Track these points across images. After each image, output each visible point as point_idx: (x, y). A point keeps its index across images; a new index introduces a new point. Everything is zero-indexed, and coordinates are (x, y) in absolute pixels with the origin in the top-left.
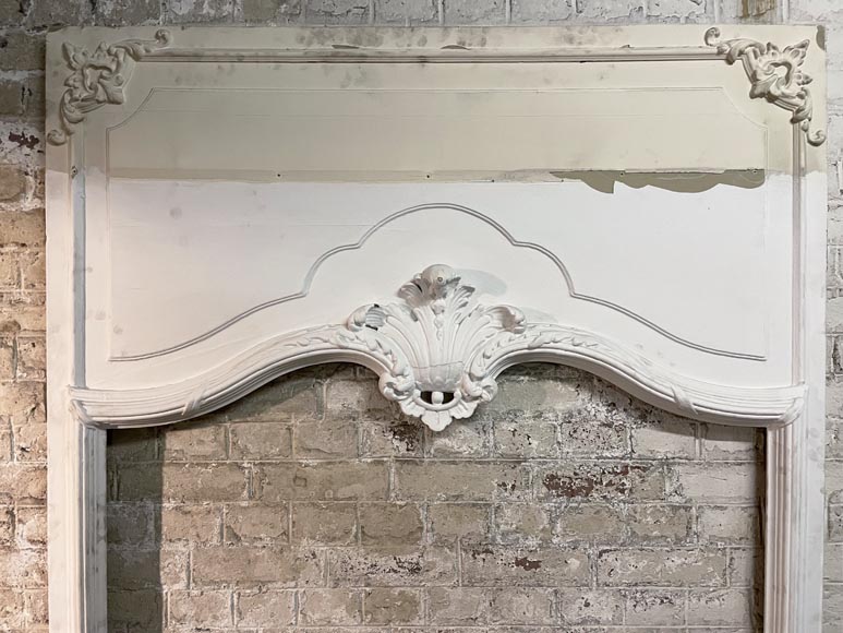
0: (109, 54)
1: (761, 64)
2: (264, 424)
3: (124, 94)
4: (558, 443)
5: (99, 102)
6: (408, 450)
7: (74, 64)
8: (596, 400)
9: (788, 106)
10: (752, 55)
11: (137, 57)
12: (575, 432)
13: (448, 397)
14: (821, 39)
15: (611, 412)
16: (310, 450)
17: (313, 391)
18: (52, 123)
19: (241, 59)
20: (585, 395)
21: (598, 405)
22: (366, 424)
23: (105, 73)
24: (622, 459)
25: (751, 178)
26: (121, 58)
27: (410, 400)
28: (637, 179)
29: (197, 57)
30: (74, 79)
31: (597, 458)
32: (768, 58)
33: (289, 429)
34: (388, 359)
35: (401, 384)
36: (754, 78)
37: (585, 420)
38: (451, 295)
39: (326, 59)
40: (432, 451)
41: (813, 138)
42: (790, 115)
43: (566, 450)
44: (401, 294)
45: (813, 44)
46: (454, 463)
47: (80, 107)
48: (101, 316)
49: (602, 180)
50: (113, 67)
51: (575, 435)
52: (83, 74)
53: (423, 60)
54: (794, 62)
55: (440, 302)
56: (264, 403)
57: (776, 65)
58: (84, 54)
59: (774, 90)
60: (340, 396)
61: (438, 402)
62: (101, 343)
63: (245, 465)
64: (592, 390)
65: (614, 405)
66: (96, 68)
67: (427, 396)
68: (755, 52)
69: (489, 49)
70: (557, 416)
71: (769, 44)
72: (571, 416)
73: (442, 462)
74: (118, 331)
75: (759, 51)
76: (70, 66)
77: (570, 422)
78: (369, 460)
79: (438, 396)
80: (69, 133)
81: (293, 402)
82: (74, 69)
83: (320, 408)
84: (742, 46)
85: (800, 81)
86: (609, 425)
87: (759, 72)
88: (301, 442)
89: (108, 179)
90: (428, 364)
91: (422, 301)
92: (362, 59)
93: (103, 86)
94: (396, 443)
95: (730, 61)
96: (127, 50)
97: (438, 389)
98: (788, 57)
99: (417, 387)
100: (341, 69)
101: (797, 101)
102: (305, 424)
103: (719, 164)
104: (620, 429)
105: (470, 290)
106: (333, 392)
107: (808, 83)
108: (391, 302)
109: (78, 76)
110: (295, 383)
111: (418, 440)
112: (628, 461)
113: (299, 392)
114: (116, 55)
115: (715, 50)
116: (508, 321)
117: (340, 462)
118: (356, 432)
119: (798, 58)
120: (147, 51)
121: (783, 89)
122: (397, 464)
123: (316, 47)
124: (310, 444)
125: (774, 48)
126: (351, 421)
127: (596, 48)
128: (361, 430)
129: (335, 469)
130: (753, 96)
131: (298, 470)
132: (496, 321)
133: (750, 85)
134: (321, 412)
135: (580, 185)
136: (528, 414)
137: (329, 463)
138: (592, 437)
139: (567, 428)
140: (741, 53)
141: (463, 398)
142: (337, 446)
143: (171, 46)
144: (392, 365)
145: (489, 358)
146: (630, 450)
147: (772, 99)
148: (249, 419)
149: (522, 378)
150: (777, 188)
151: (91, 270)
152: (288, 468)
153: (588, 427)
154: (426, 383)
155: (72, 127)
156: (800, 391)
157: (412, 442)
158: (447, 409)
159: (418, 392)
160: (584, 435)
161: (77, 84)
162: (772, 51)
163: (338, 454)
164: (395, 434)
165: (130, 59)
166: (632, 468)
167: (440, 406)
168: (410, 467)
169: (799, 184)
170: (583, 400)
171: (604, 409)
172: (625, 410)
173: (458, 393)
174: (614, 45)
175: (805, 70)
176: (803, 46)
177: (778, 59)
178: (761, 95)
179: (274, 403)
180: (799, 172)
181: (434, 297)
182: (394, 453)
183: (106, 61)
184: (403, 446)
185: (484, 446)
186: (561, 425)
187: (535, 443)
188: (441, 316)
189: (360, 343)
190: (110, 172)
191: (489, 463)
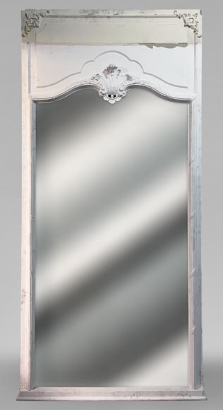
0: (36, 15)
1: (186, 18)
3: (39, 25)
5: (34, 27)
7: (28, 18)
9: (193, 28)
10: (184, 16)
11: (43, 16)
13: (115, 96)
14: (201, 12)
19: (66, 17)
23: (36, 20)
25: (184, 45)
26: (39, 17)
27: (106, 96)
28: (158, 45)
30: (28, 21)
32: (188, 17)
34: (101, 86)
35: (104, 92)
36: (185, 22)
38: (115, 72)
39: (86, 17)
41: (199, 36)
42: (193, 31)
44: (104, 72)
45: (199, 14)
48: (34, 77)
49: (150, 45)
52: (30, 20)
53: (109, 17)
55: (113, 73)
57: (190, 19)
58: (30, 15)
59: (190, 25)
62: (35, 83)
66: (33, 19)
67: (110, 96)
69: (124, 15)
71: (188, 14)
74: (38, 80)
75: (186, 15)
79: (112, 96)
80: (27, 34)
84: (182, 14)
85: (196, 22)
87: (186, 20)
89: (36, 45)
90: (110, 87)
91: (109, 73)
92: (95, 17)
93: (35, 23)
95: (179, 18)
96: (41, 15)
97: (112, 94)
98: (193, 17)
100: (89, 19)
101: (195, 27)
103: (177, 42)
105: (120, 71)
108: (101, 74)
115: (176, 15)
116: (129, 78)
119: (195, 17)
120: (45, 15)
121: (192, 24)
123: (84, 14)
125: (190, 15)
127: (148, 15)
130: (185, 26)
132: (126, 78)
133: (184, 24)
135: (145, 46)
140: (182, 16)
143: (50, 14)
144: (101, 88)
145: (124, 86)
147: (189, 27)
150: (190, 47)
154: (109, 92)
155: (28, 32)
156: (195, 95)
158: (114, 99)
159: (108, 95)
161: (29, 23)
165: (41, 17)
169: (196, 47)
173: (117, 95)
174: (153, 14)
175: (197, 20)
176: (196, 14)
177: (191, 17)
178: (187, 26)
180: (195, 44)
181: (111, 72)
183: (35, 17)
188: (113, 77)
189: (94, 82)
190: (36, 43)
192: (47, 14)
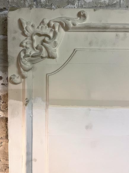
0: (49, 25)
5: (42, 57)
7: (26, 33)
18: (12, 70)
23: (47, 39)
26: (57, 29)
29: (104, 29)
30: (27, 42)
47: (30, 61)
50: (51, 35)
52: (32, 39)
58: (32, 26)
66: (39, 35)
76: (23, 34)
80: (23, 77)
82: (26, 36)
89: (47, 106)
96: (61, 24)
109: (28, 40)
114: (54, 27)
120: (73, 24)
151: (36, 160)
155: (25, 74)
161: (28, 46)
165: (62, 30)
183: (47, 31)
190: (48, 102)
192: (79, 23)
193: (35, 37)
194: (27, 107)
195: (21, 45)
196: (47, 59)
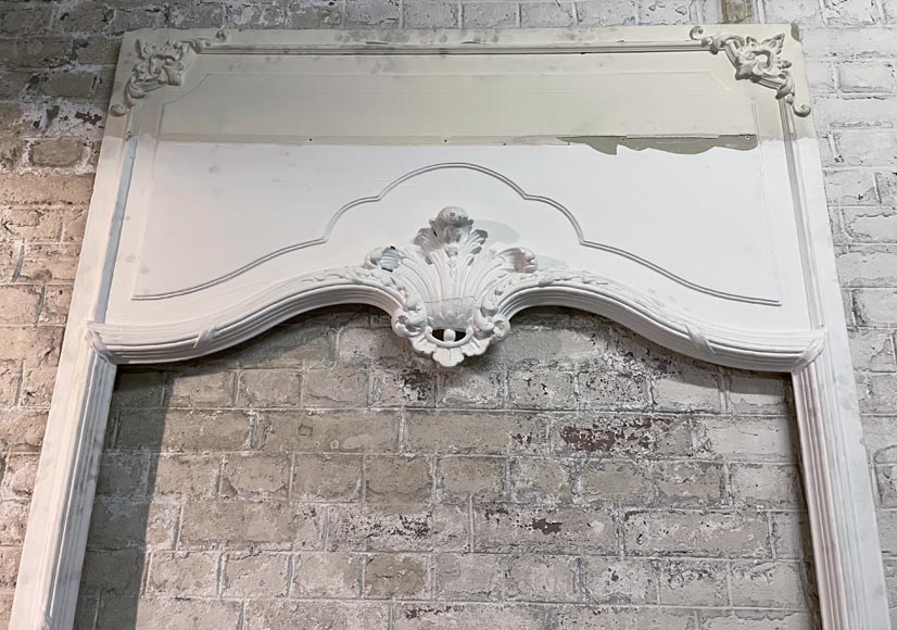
0: (175, 47)
1: (743, 53)
2: (275, 371)
3: (183, 77)
4: (576, 394)
5: (160, 82)
6: (419, 399)
7: (144, 54)
8: (613, 349)
9: (772, 85)
10: (733, 45)
11: (198, 50)
12: (592, 382)
13: (460, 335)
14: (795, 33)
15: (628, 361)
16: (318, 398)
17: (327, 338)
18: (117, 100)
19: (286, 51)
20: (600, 345)
21: (614, 354)
22: (377, 372)
23: (169, 60)
24: (643, 411)
25: (746, 142)
26: (185, 50)
27: (422, 336)
28: (637, 143)
29: (249, 50)
30: (142, 66)
31: (616, 410)
32: (748, 48)
33: (299, 376)
34: (401, 294)
35: (413, 318)
36: (737, 64)
37: (603, 370)
38: (464, 238)
39: (359, 51)
40: (444, 400)
41: (799, 110)
42: (775, 92)
43: (584, 401)
44: (417, 241)
45: (788, 38)
46: (467, 413)
47: (143, 86)
48: (131, 259)
49: (607, 144)
50: (177, 57)
51: (592, 386)
52: (150, 62)
53: (443, 52)
54: (773, 51)
55: (454, 245)
56: (277, 349)
57: (757, 53)
58: (153, 47)
59: (755, 71)
60: (353, 342)
61: (450, 339)
62: (128, 279)
63: (250, 413)
64: (608, 339)
65: (631, 354)
66: (161, 57)
67: (439, 334)
68: (735, 43)
69: (502, 43)
70: (573, 366)
71: (748, 38)
72: (588, 365)
73: (455, 412)
74: (144, 271)
75: (739, 42)
76: (140, 57)
77: (587, 372)
78: (379, 410)
79: (449, 333)
80: (130, 106)
81: (306, 349)
82: (143, 59)
83: (332, 354)
84: (723, 39)
85: (780, 65)
86: (628, 376)
87: (741, 58)
88: (310, 390)
89: (157, 143)
90: (440, 298)
91: (436, 245)
92: (391, 51)
93: (166, 70)
94: (408, 391)
95: (715, 53)
96: (191, 44)
97: (450, 325)
98: (767, 47)
99: (430, 324)
100: (372, 59)
101: (779, 80)
102: (316, 371)
103: (713, 130)
104: (639, 380)
105: (483, 234)
106: (346, 339)
107: (788, 67)
108: (406, 245)
109: (146, 64)
110: (310, 330)
111: (430, 389)
112: (650, 414)
113: (311, 339)
114: (181, 48)
115: (700, 42)
116: (521, 261)
117: (349, 411)
118: (367, 380)
119: (776, 48)
120: (207, 44)
121: (765, 71)
122: (408, 414)
123: (352, 43)
124: (319, 391)
125: (753, 40)
126: (363, 369)
127: (592, 43)
128: (372, 378)
129: (341, 419)
130: (738, 77)
131: (305, 418)
132: (508, 263)
133: (735, 70)
134: (333, 360)
135: (585, 147)
136: (543, 363)
137: (338, 411)
138: (610, 388)
139: (585, 378)
140: (723, 44)
141: (475, 335)
142: (346, 393)
143: (229, 42)
144: (405, 301)
145: (500, 294)
146: (651, 402)
147: (756, 79)
148: (259, 365)
149: (536, 327)
150: (770, 153)
151: (128, 218)
152: (294, 416)
153: (606, 377)
154: (438, 318)
155: (133, 101)
156: (820, 333)
157: (423, 391)
158: (459, 346)
159: (429, 329)
160: (602, 385)
161: (143, 70)
162: (751, 43)
163: (347, 403)
164: (406, 382)
165: (192, 51)
166: (655, 420)
167: (452, 343)
168: (420, 417)
169: (791, 147)
170: (599, 350)
171: (621, 359)
172: (643, 360)
173: (470, 330)
174: (612, 39)
175: (784, 57)
176: (779, 38)
177: (758, 49)
178: (746, 76)
179: (286, 349)
180: (789, 137)
181: (448, 240)
182: (404, 402)
183: (172, 52)
184: (414, 395)
185: (499, 395)
186: (577, 376)
187: (551, 393)
188: (454, 258)
189: (376, 279)
190: (160, 136)
191: (503, 413)
192: (215, 44)
193: (154, 61)
194: (127, 144)
195: (134, 70)
196: (167, 86)
